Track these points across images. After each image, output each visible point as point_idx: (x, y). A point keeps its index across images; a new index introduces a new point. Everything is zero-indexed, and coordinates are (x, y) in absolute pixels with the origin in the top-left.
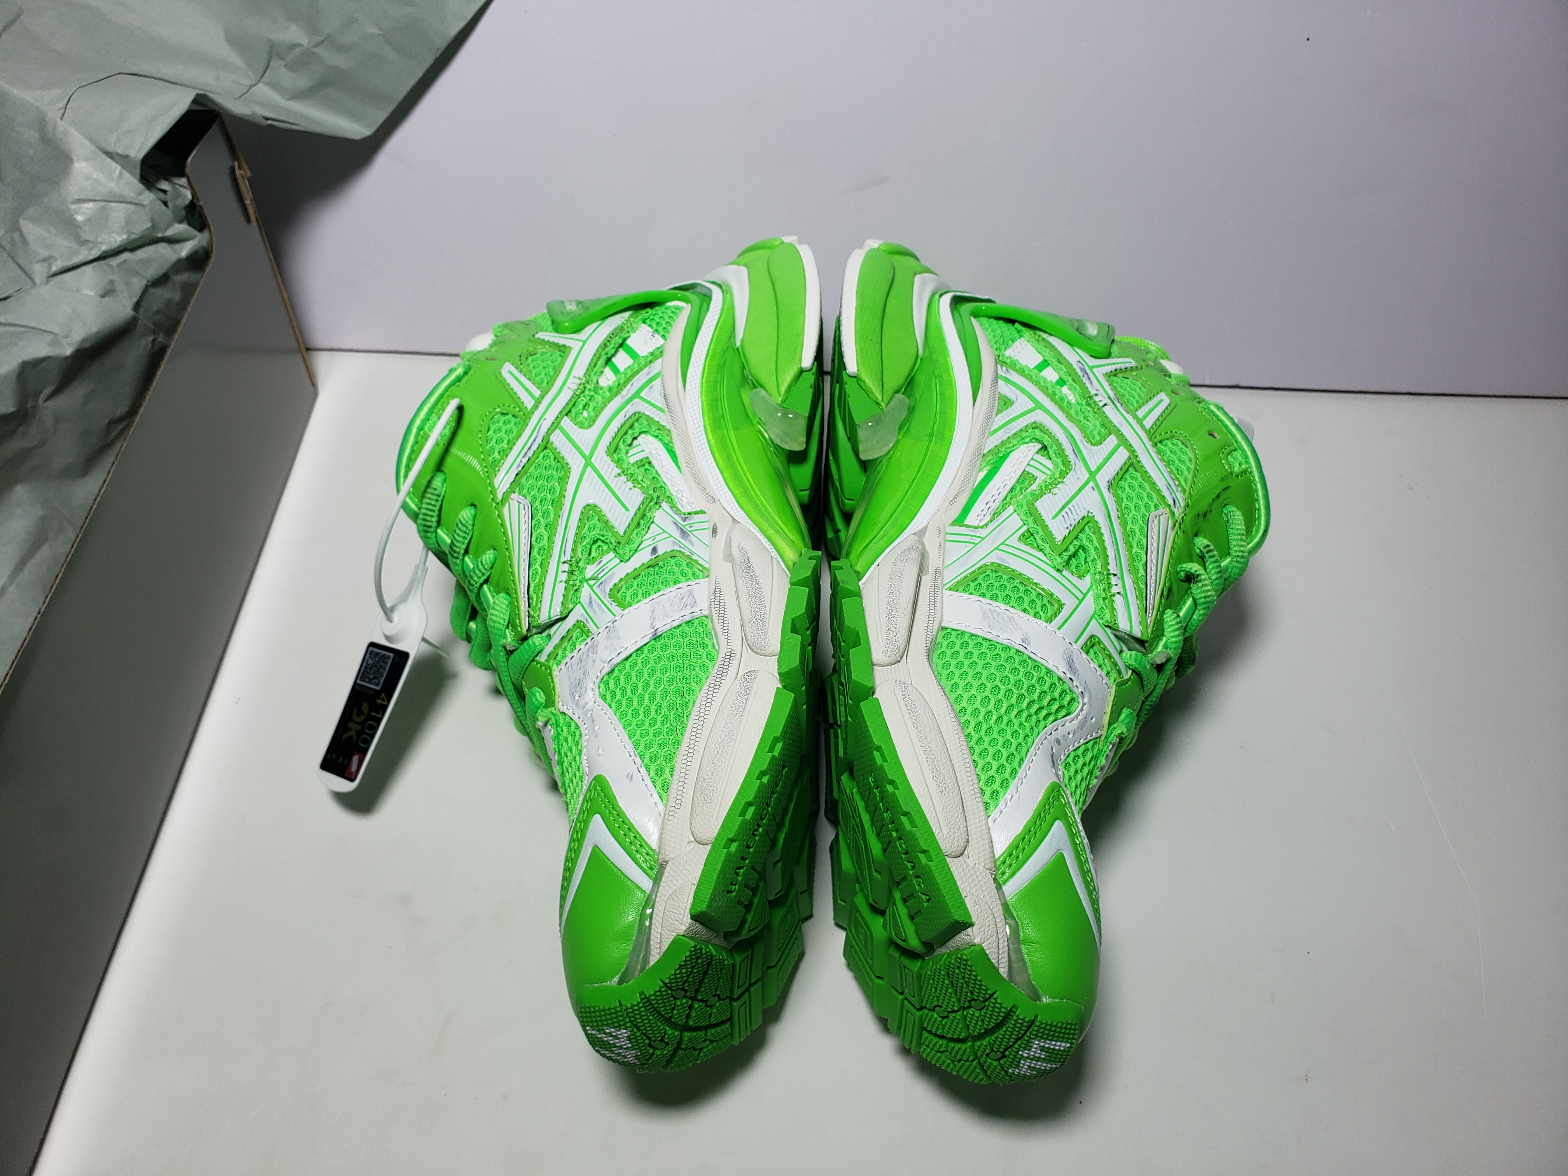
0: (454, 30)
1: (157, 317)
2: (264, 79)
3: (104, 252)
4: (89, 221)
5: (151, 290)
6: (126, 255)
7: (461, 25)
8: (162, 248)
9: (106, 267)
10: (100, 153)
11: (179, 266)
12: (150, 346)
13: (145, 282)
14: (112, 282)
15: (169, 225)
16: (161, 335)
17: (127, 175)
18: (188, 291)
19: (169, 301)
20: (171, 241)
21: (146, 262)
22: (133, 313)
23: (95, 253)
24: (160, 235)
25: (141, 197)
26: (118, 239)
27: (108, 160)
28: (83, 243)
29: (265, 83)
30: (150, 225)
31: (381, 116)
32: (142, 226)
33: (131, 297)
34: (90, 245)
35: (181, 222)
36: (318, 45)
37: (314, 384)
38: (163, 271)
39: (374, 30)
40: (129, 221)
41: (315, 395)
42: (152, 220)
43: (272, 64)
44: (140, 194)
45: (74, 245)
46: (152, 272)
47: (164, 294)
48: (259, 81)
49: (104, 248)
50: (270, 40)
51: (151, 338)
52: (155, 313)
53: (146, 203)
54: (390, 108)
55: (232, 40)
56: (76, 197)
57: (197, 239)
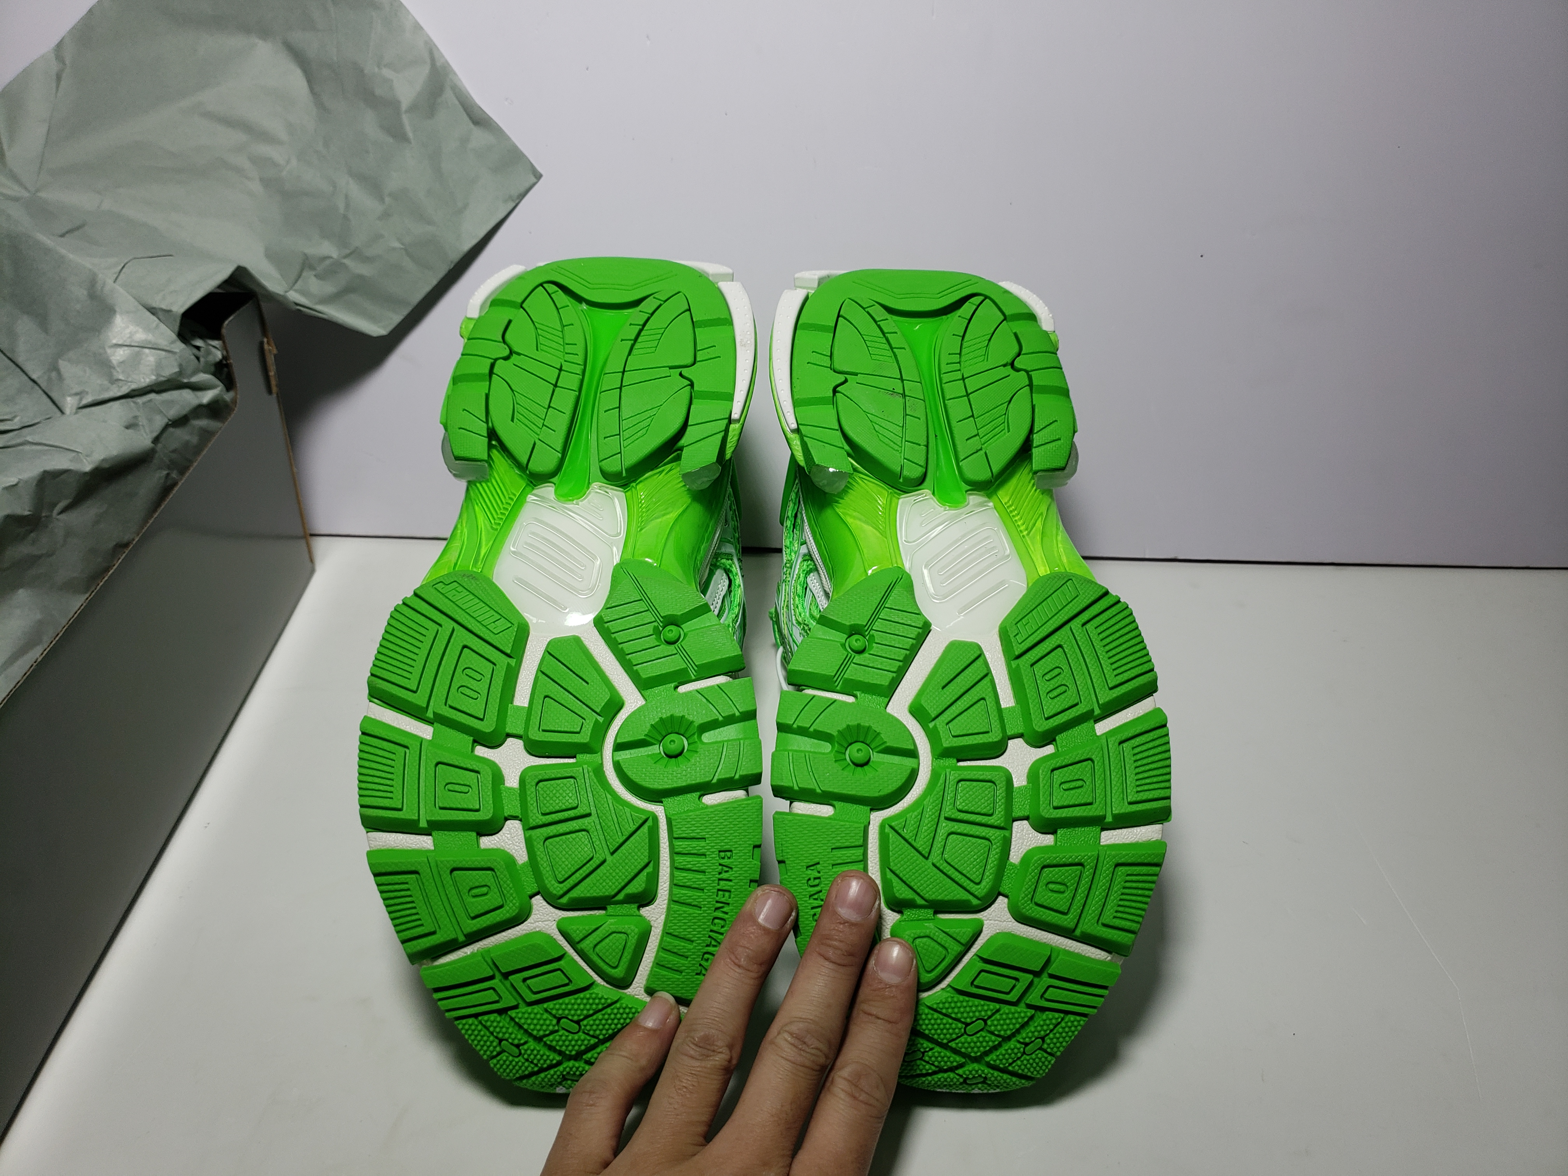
0: (467, 245)
1: (174, 456)
2: (297, 286)
3: (133, 390)
4: (122, 363)
5: (171, 430)
6: (152, 396)
7: (474, 242)
8: (187, 394)
9: (132, 404)
10: (141, 307)
11: (199, 411)
12: (162, 481)
13: (166, 421)
14: (136, 417)
15: (195, 372)
16: (175, 472)
17: (163, 327)
18: (206, 435)
19: (187, 444)
20: (196, 388)
21: (171, 402)
22: (152, 445)
23: (125, 390)
24: (185, 381)
25: (172, 346)
26: (145, 379)
27: (148, 314)
28: (114, 381)
29: (296, 291)
30: (177, 370)
31: (396, 318)
32: (170, 370)
33: (152, 432)
34: (121, 384)
35: (205, 372)
36: (346, 257)
37: (312, 561)
38: (184, 412)
39: (397, 245)
40: (159, 365)
41: (312, 571)
42: (180, 366)
43: (305, 274)
44: (173, 342)
45: (106, 383)
46: (174, 413)
47: (182, 435)
48: (291, 288)
49: (134, 386)
50: (305, 255)
51: (165, 472)
52: (170, 452)
53: (178, 351)
54: (405, 312)
55: (271, 255)
56: (114, 341)
57: (219, 388)
